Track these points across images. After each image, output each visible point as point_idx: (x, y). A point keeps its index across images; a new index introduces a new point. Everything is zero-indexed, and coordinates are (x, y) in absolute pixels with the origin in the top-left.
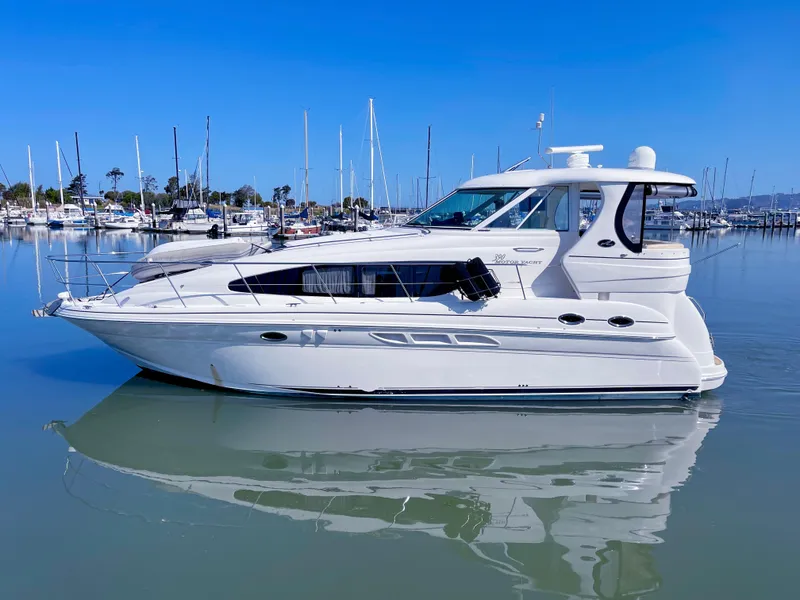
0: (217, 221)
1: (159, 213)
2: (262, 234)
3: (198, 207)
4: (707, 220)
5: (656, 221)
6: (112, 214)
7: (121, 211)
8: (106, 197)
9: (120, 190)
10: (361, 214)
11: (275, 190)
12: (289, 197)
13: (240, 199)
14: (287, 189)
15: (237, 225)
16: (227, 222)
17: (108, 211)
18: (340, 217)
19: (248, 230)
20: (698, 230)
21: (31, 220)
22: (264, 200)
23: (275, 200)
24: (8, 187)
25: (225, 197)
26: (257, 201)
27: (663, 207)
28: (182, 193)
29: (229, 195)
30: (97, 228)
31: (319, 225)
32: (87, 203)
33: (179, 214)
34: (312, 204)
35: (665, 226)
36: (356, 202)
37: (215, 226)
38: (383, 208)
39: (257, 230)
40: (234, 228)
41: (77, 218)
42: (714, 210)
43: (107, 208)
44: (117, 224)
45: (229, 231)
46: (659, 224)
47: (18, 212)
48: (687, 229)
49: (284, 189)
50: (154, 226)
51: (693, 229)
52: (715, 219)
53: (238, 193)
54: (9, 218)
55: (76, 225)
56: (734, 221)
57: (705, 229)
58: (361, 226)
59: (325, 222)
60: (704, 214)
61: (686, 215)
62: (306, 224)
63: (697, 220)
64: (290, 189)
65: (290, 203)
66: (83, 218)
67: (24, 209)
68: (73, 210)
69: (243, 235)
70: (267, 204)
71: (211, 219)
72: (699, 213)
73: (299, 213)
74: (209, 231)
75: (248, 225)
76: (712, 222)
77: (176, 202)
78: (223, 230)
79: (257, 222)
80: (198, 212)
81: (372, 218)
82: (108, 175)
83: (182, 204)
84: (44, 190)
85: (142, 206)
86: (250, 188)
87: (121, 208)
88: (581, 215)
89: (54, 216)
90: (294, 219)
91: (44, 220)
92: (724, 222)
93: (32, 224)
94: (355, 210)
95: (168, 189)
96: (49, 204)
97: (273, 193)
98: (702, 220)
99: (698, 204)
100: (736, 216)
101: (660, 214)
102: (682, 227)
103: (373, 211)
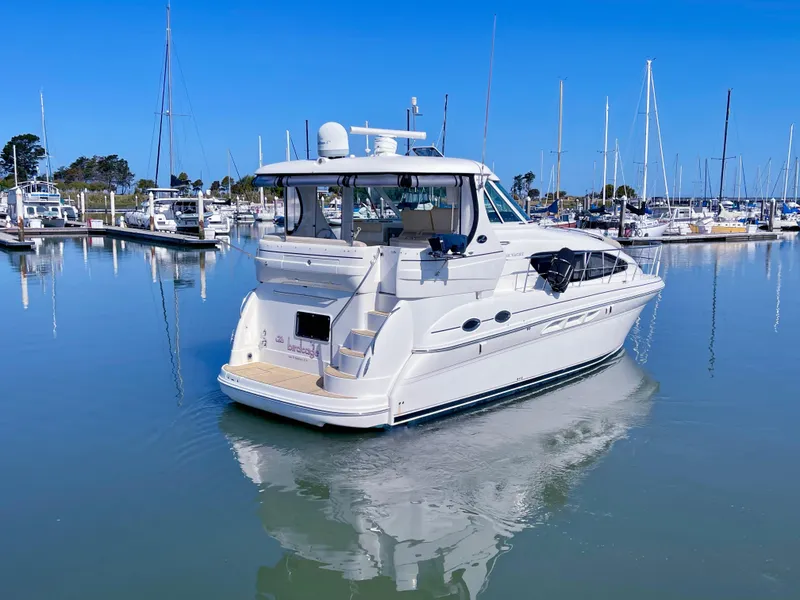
1: (386, 208)
3: (428, 202)
6: (337, 209)
8: (330, 190)
10: (628, 206)
11: (516, 178)
12: (533, 186)
14: (529, 177)
17: (334, 206)
18: (601, 210)
21: (260, 216)
23: (515, 191)
24: (236, 180)
31: (572, 221)
33: (408, 209)
34: (562, 194)
36: (620, 193)
38: (656, 199)
43: (333, 202)
47: (244, 208)
49: (526, 177)
54: (238, 214)
58: (629, 222)
59: (581, 218)
62: (555, 220)
64: (534, 176)
65: (533, 193)
67: (253, 204)
73: (545, 206)
77: (405, 196)
80: (429, 206)
83: (412, 198)
85: (369, 200)
89: (281, 213)
90: (539, 214)
91: (271, 216)
93: (260, 220)
94: (621, 202)
96: (276, 198)
97: (513, 182)
103: (644, 203)
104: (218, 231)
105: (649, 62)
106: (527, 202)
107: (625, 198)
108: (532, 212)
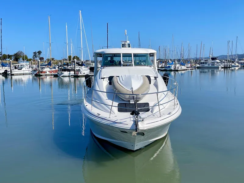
0: (7, 68)
2: (29, 74)
4: (230, 64)
5: (209, 65)
10: (77, 63)
11: (34, 53)
12: (41, 56)
13: (17, 57)
14: (40, 53)
15: (17, 70)
16: (12, 68)
18: (67, 65)
19: (22, 72)
20: (227, 68)
22: (29, 58)
23: (34, 58)
25: (9, 57)
26: (25, 59)
27: (212, 58)
29: (11, 56)
31: (57, 69)
34: (53, 59)
35: (213, 66)
36: (74, 58)
37: (6, 71)
38: (87, 61)
39: (27, 72)
40: (15, 72)
42: (233, 59)
45: (13, 73)
46: (210, 65)
48: (222, 68)
49: (38, 52)
51: (225, 68)
52: (233, 63)
53: (16, 55)
56: (241, 64)
57: (229, 67)
58: (78, 69)
59: (60, 68)
60: (229, 61)
61: (221, 62)
62: (51, 69)
63: (226, 63)
64: (41, 52)
65: (42, 59)
69: (20, 74)
70: (30, 60)
71: (3, 67)
72: (227, 61)
73: (46, 64)
74: (3, 73)
75: (22, 70)
78: (10, 73)
79: (26, 68)
81: (82, 65)
86: (21, 52)
88: (176, 62)
90: (44, 67)
92: (237, 64)
94: (74, 62)
97: (33, 54)
98: (228, 64)
99: (226, 56)
100: (242, 61)
101: (210, 61)
102: (220, 67)
103: (82, 62)
105: (80, 11)
106: (39, 62)
108: (41, 66)
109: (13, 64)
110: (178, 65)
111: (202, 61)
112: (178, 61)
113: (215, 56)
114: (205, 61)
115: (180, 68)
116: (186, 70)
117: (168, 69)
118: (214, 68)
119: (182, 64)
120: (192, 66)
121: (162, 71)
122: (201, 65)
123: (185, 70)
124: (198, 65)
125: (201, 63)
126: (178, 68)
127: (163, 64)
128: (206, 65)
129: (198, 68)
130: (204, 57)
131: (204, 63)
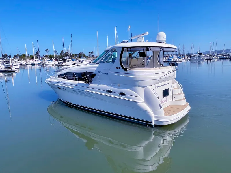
1: (59, 60)
3: (70, 58)
4: (212, 57)
5: (197, 58)
6: (47, 61)
7: (49, 60)
8: (45, 56)
9: (49, 55)
12: (93, 54)
13: (80, 56)
14: (92, 52)
16: (77, 62)
19: (83, 64)
20: (209, 60)
21: (27, 63)
23: (89, 56)
24: (20, 55)
25: (76, 55)
26: (85, 56)
27: (199, 54)
28: (65, 55)
29: (77, 55)
30: (44, 65)
32: (40, 58)
33: (65, 60)
40: (79, 64)
41: (38, 63)
42: (213, 54)
43: (46, 59)
44: (49, 64)
47: (23, 62)
48: (206, 60)
49: (91, 52)
50: (58, 64)
51: (207, 60)
53: (79, 54)
54: (21, 63)
55: (38, 64)
56: (219, 57)
57: (211, 59)
60: (211, 55)
61: (205, 56)
63: (208, 57)
65: (93, 56)
66: (40, 63)
67: (25, 61)
68: (37, 60)
70: (87, 57)
71: (73, 61)
72: (209, 55)
76: (213, 57)
77: (64, 57)
79: (85, 62)
80: (70, 59)
82: (45, 51)
83: (65, 58)
84: (29, 56)
85: (55, 59)
86: (82, 53)
87: (49, 59)
88: (175, 56)
89: (33, 62)
91: (30, 63)
92: (216, 57)
93: (27, 65)
95: (61, 54)
96: (31, 59)
97: (89, 54)
98: (210, 57)
99: (209, 52)
100: (220, 55)
101: (198, 55)
102: (204, 59)
104: (16, 68)
105: (115, 27)
106: (92, 58)
107: (113, 57)
109: (78, 59)
110: (176, 58)
111: (192, 56)
112: (176, 56)
113: (201, 52)
114: (194, 55)
115: (177, 60)
116: (182, 61)
117: (170, 61)
118: (200, 60)
119: (179, 58)
120: (185, 59)
121: (165, 62)
122: (191, 58)
123: (180, 61)
124: (190, 58)
125: (192, 57)
126: (176, 60)
127: (166, 58)
128: (195, 58)
129: (189, 60)
130: (193, 52)
131: (193, 57)
